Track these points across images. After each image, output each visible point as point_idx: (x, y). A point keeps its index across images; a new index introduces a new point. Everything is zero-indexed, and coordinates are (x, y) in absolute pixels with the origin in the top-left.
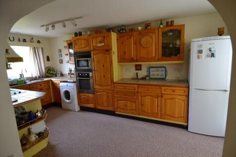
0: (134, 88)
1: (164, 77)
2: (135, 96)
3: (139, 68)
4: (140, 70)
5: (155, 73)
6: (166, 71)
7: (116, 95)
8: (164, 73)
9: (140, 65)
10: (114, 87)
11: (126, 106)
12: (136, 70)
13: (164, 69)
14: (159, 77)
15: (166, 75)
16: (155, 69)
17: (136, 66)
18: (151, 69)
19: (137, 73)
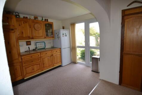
0: (38, 55)
1: (44, 47)
2: (39, 60)
3: (29, 43)
4: (30, 44)
5: (40, 46)
6: (45, 44)
7: (24, 65)
8: (44, 45)
9: (30, 42)
10: (22, 59)
11: (33, 69)
12: (27, 45)
13: (44, 43)
14: (42, 47)
15: (45, 46)
16: (39, 43)
17: (27, 42)
18: (37, 44)
19: (29, 47)
